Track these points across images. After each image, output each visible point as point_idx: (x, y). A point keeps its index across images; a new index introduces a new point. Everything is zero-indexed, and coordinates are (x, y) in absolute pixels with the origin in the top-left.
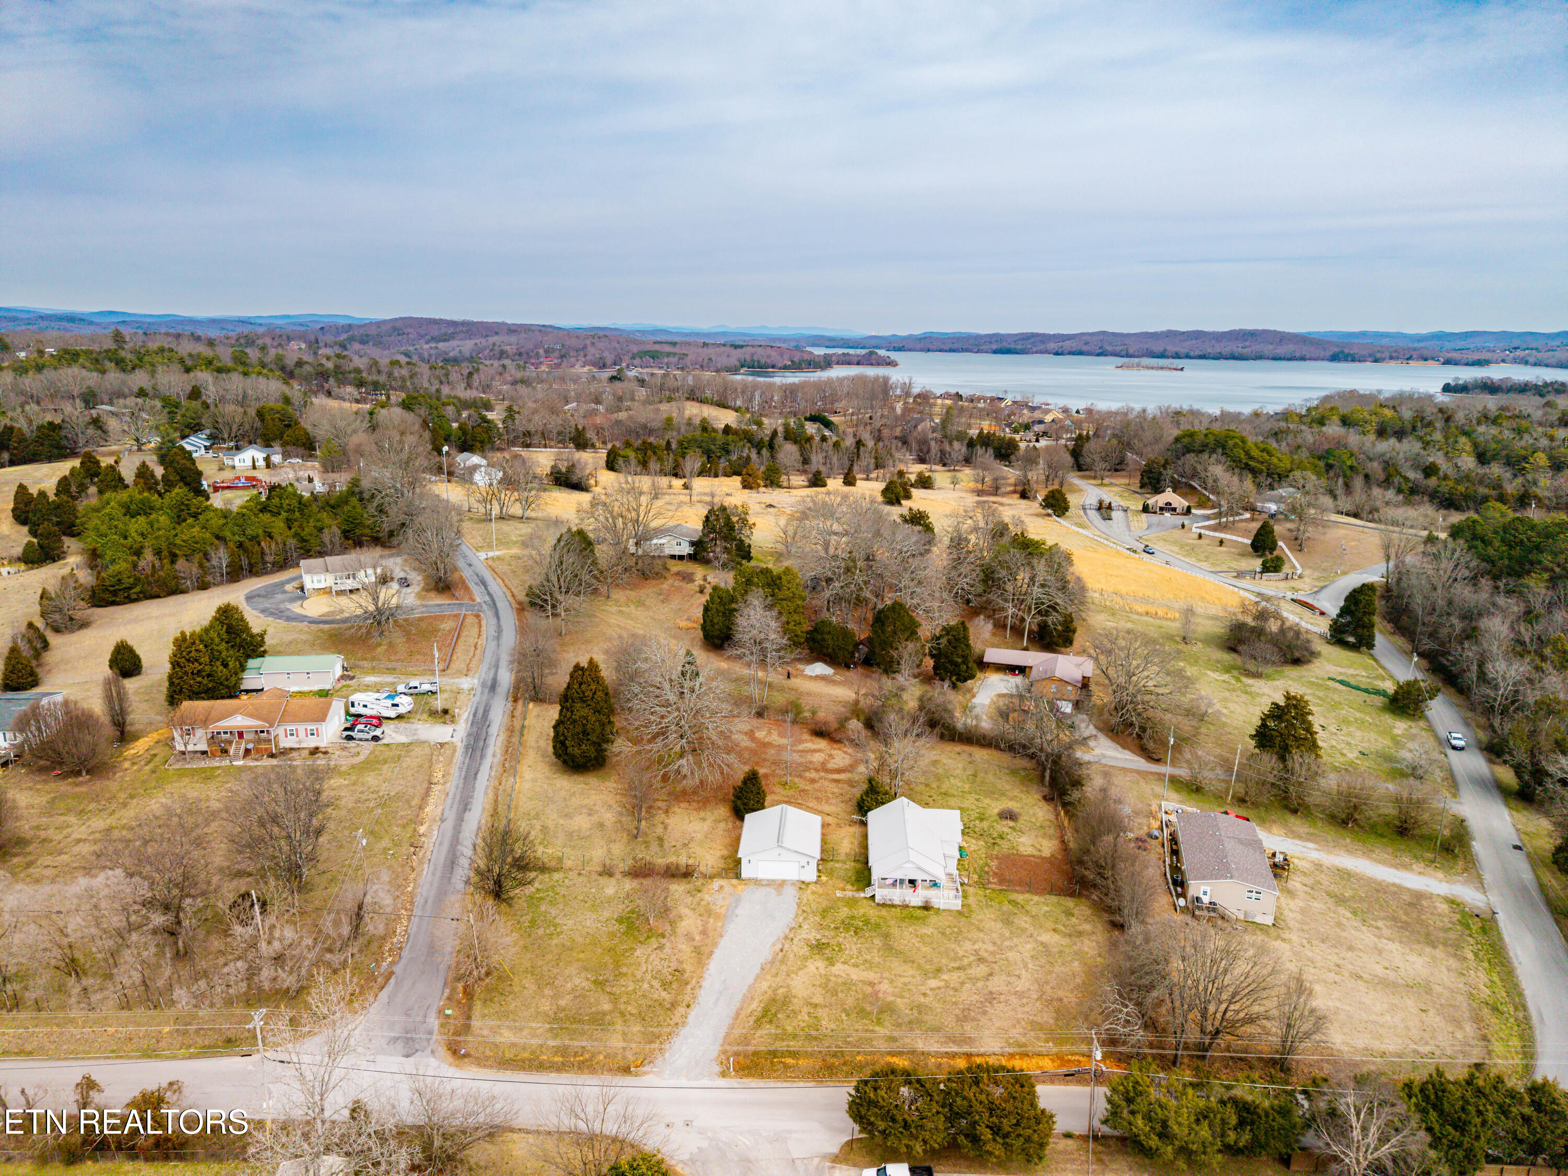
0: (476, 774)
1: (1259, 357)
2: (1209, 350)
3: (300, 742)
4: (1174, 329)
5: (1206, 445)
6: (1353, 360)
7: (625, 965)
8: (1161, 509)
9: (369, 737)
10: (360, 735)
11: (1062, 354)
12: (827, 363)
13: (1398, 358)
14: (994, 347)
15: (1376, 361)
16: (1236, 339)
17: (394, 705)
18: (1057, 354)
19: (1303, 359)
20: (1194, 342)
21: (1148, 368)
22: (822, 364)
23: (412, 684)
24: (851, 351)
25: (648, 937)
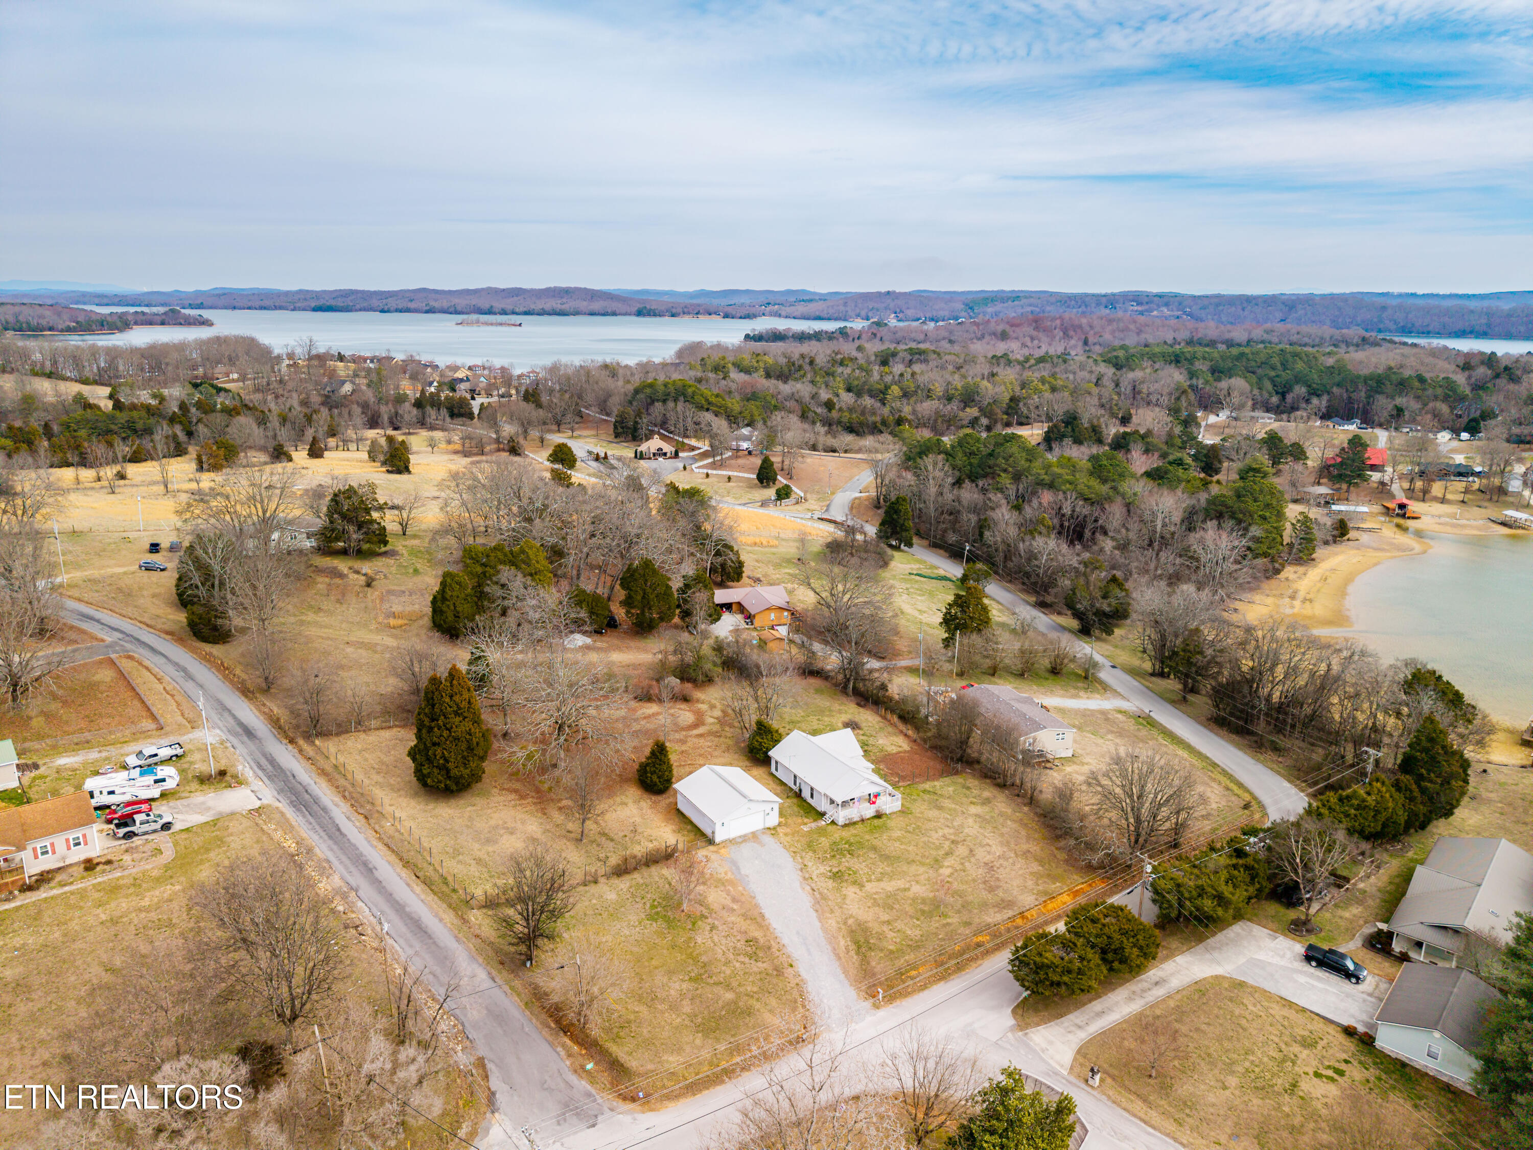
0: (339, 830)
1: (576, 313)
2: (533, 307)
3: (63, 859)
4: (493, 285)
5: (668, 394)
6: (655, 315)
7: (700, 954)
8: (654, 454)
9: (158, 826)
10: (146, 828)
11: (388, 311)
12: (122, 324)
13: (689, 313)
14: (313, 305)
15: (673, 315)
16: (554, 296)
17: (156, 781)
18: (383, 311)
19: (614, 314)
20: (515, 298)
21: (486, 324)
22: (119, 324)
23: (148, 751)
24: (146, 310)
25: (694, 924)
